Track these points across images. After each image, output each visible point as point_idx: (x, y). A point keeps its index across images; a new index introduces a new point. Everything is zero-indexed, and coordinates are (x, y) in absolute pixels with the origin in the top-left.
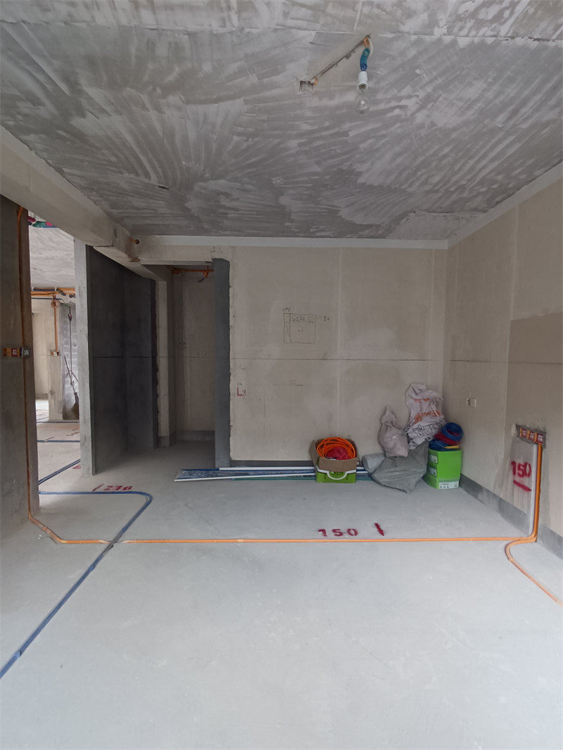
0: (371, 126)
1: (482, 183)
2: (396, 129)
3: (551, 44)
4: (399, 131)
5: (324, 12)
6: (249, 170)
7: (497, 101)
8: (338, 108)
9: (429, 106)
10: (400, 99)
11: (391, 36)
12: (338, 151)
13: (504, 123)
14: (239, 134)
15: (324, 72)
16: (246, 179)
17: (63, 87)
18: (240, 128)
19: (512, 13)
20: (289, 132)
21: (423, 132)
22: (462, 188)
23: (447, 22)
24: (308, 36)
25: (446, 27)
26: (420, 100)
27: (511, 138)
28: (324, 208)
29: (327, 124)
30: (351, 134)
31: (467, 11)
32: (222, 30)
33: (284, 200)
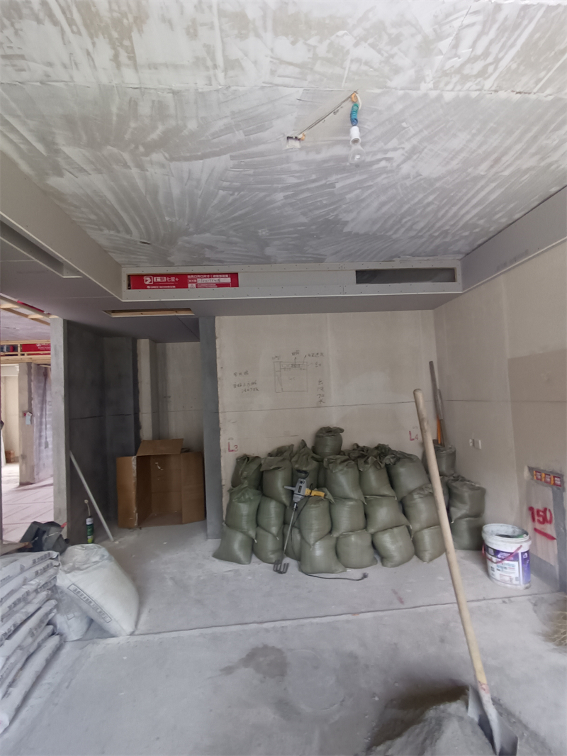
0: (357, 178)
1: (464, 227)
2: (382, 180)
3: (532, 97)
4: (385, 182)
5: (312, 69)
6: (234, 224)
7: (480, 151)
8: (325, 161)
9: (415, 157)
10: (386, 151)
11: (378, 91)
12: (324, 202)
13: (486, 171)
14: (224, 189)
15: (310, 127)
16: (231, 232)
17: (40, 147)
18: (225, 183)
19: (495, 69)
20: (275, 185)
21: (408, 183)
22: (446, 232)
23: (434, 78)
24: (297, 93)
25: (432, 82)
26: (406, 152)
27: (493, 185)
28: (310, 257)
29: (314, 177)
30: (338, 185)
31: (453, 67)
32: (207, 89)
33: (269, 251)
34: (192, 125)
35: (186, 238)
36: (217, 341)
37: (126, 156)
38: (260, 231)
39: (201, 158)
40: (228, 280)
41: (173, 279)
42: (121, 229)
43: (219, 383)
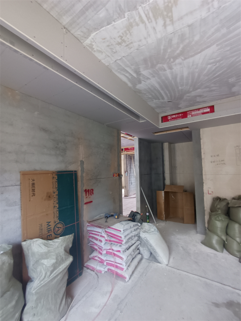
14: (211, 64)
16: (212, 85)
33: (235, 89)
34: (197, 38)
35: (188, 95)
36: (201, 141)
37: (165, 66)
38: (230, 80)
39: (200, 52)
40: (208, 110)
41: (180, 115)
42: (160, 98)
43: (202, 161)
